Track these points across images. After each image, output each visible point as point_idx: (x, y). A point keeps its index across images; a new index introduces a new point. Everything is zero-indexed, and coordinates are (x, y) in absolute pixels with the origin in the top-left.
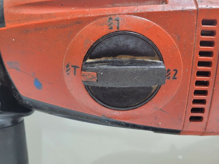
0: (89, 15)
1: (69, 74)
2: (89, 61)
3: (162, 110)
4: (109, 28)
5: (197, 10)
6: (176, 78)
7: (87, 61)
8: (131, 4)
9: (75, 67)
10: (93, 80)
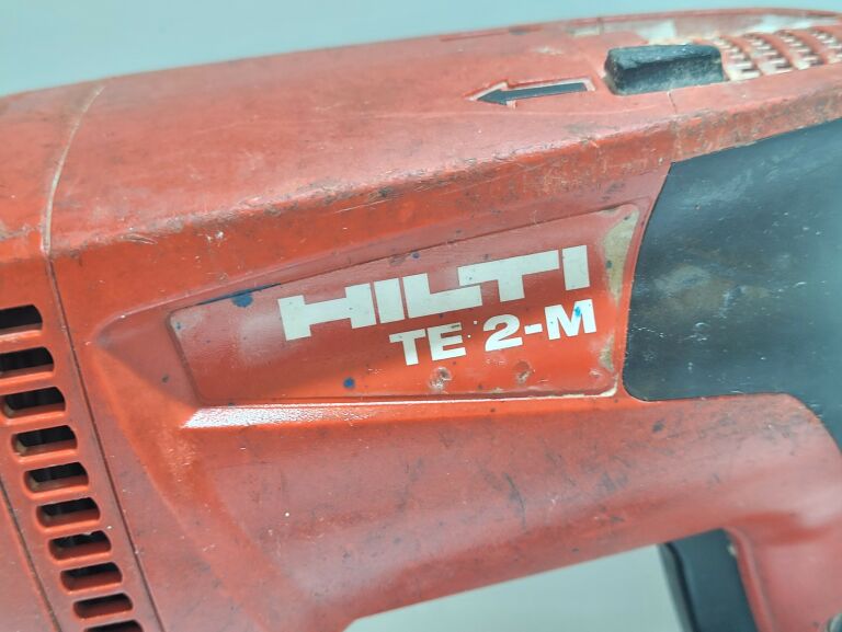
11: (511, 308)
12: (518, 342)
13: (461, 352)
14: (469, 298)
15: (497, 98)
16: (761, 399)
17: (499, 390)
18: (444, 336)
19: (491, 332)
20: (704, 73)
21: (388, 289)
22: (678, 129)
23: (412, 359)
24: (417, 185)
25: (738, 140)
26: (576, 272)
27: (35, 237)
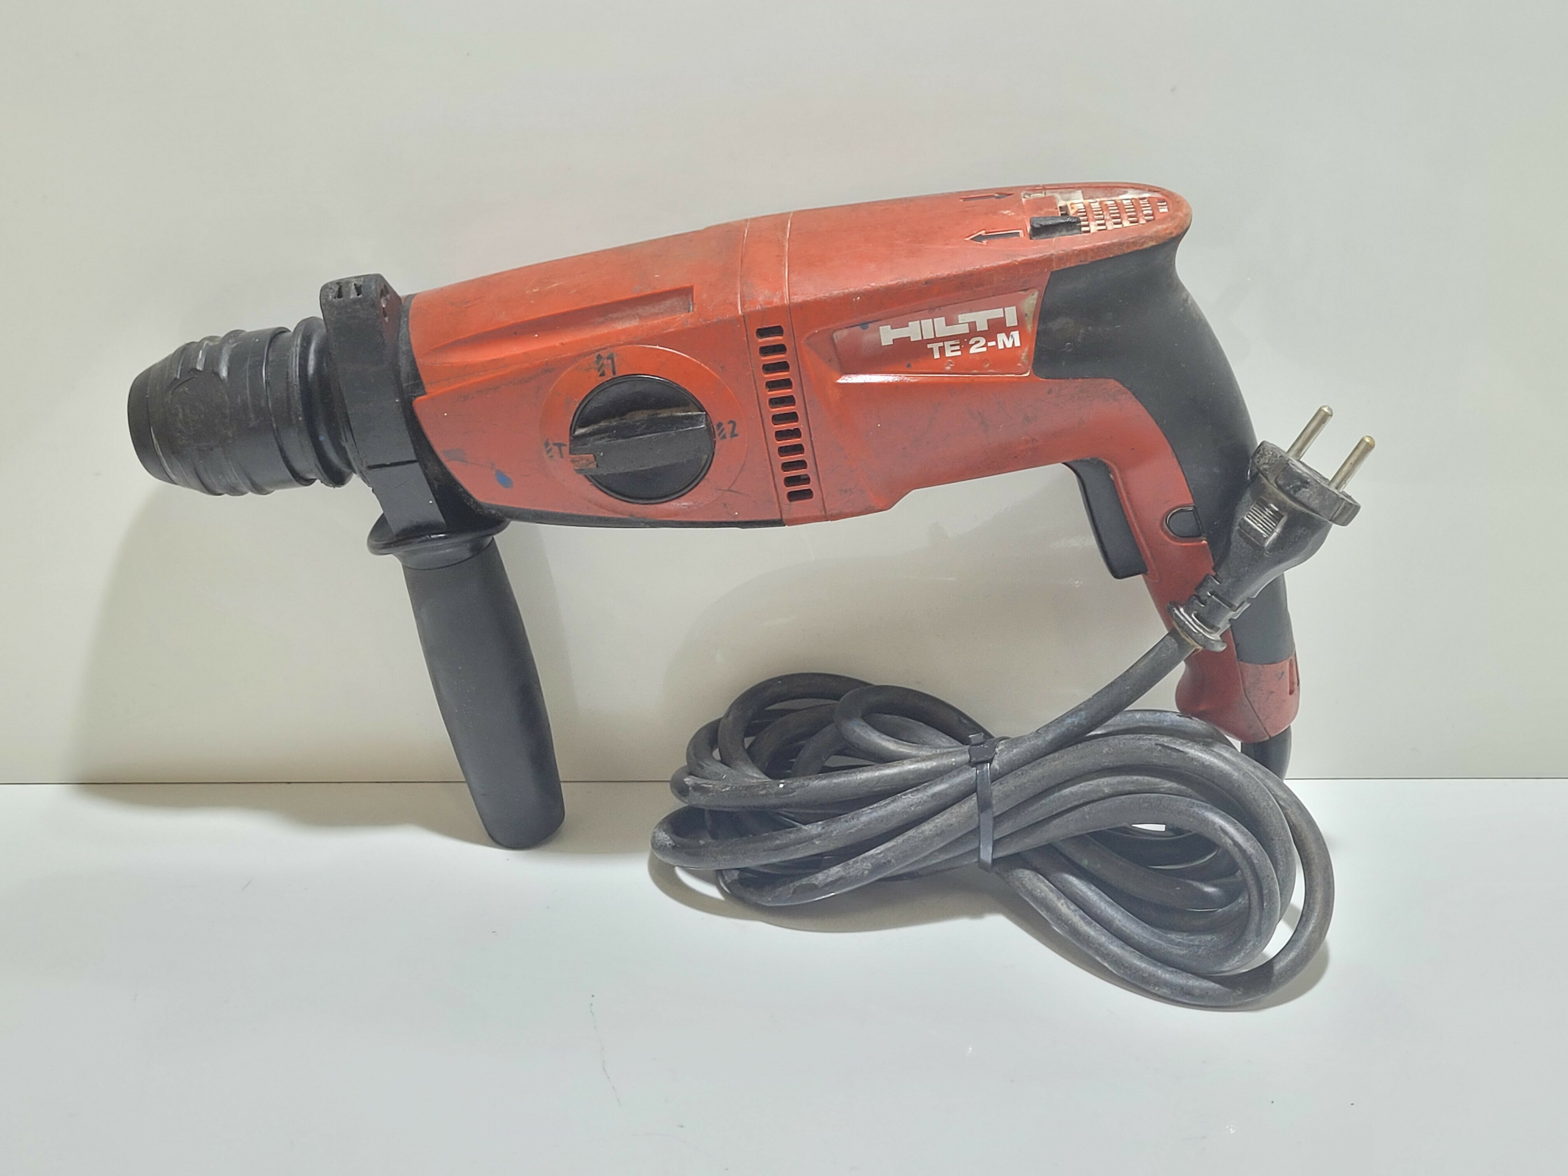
0: (564, 356)
1: (551, 457)
2: (580, 431)
3: (732, 491)
4: (599, 374)
5: (744, 317)
6: (736, 435)
7: (577, 433)
8: (637, 309)
9: (560, 445)
10: (591, 466)
11: (981, 334)
12: (984, 349)
13: (959, 353)
14: (963, 329)
15: (980, 238)
16: (1102, 381)
17: (975, 371)
18: (951, 346)
19: (972, 345)
20: (1072, 230)
21: (927, 323)
22: (1054, 257)
23: (937, 356)
24: (941, 279)
25: (1081, 261)
26: (1011, 320)
27: (782, 298)
